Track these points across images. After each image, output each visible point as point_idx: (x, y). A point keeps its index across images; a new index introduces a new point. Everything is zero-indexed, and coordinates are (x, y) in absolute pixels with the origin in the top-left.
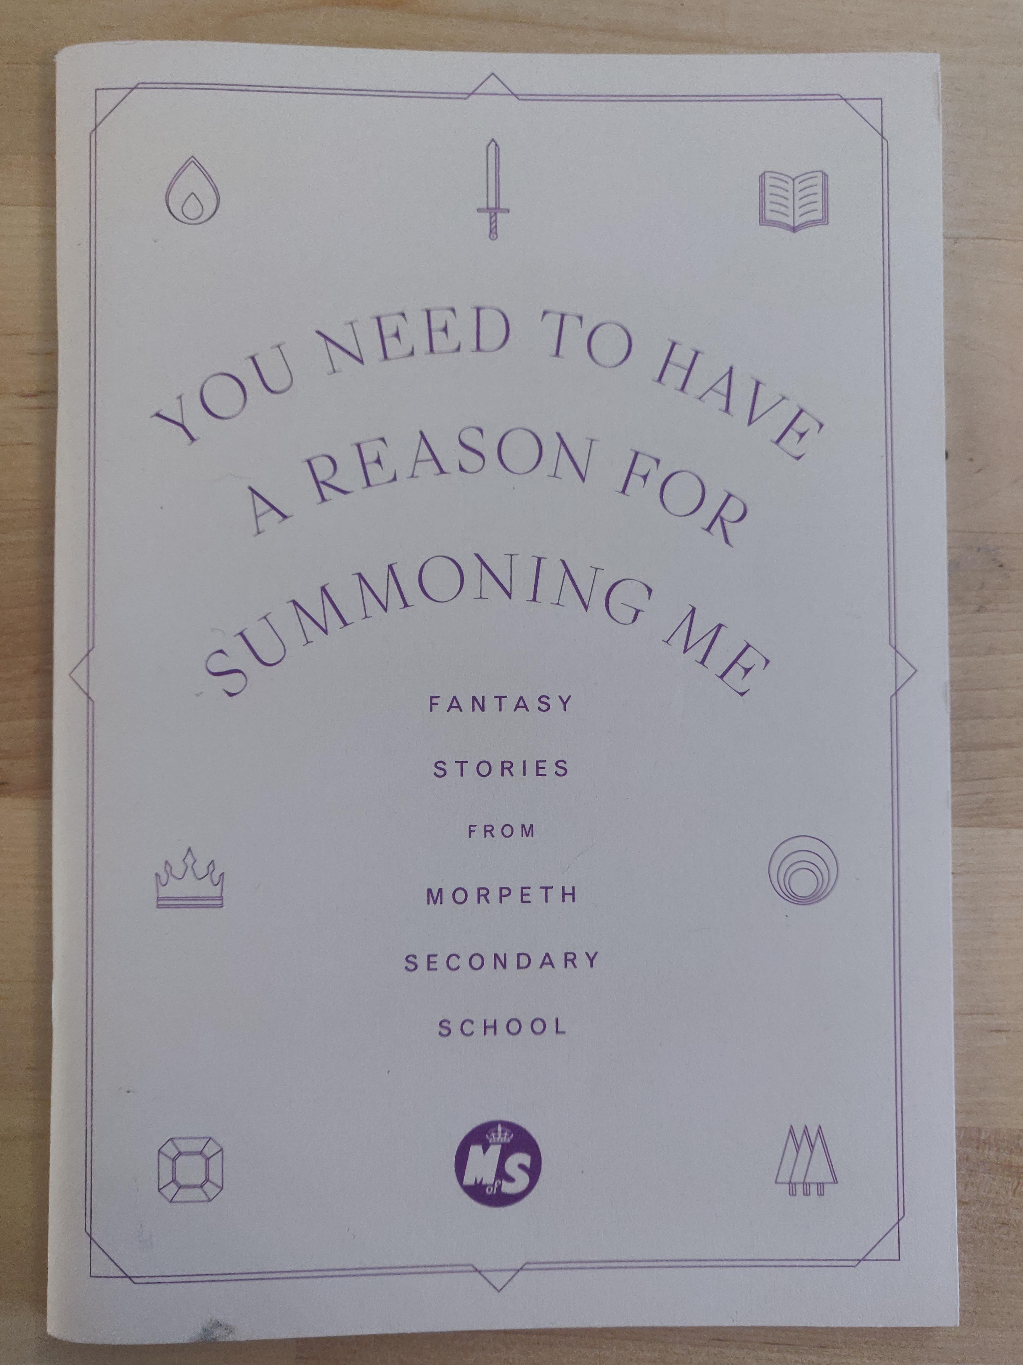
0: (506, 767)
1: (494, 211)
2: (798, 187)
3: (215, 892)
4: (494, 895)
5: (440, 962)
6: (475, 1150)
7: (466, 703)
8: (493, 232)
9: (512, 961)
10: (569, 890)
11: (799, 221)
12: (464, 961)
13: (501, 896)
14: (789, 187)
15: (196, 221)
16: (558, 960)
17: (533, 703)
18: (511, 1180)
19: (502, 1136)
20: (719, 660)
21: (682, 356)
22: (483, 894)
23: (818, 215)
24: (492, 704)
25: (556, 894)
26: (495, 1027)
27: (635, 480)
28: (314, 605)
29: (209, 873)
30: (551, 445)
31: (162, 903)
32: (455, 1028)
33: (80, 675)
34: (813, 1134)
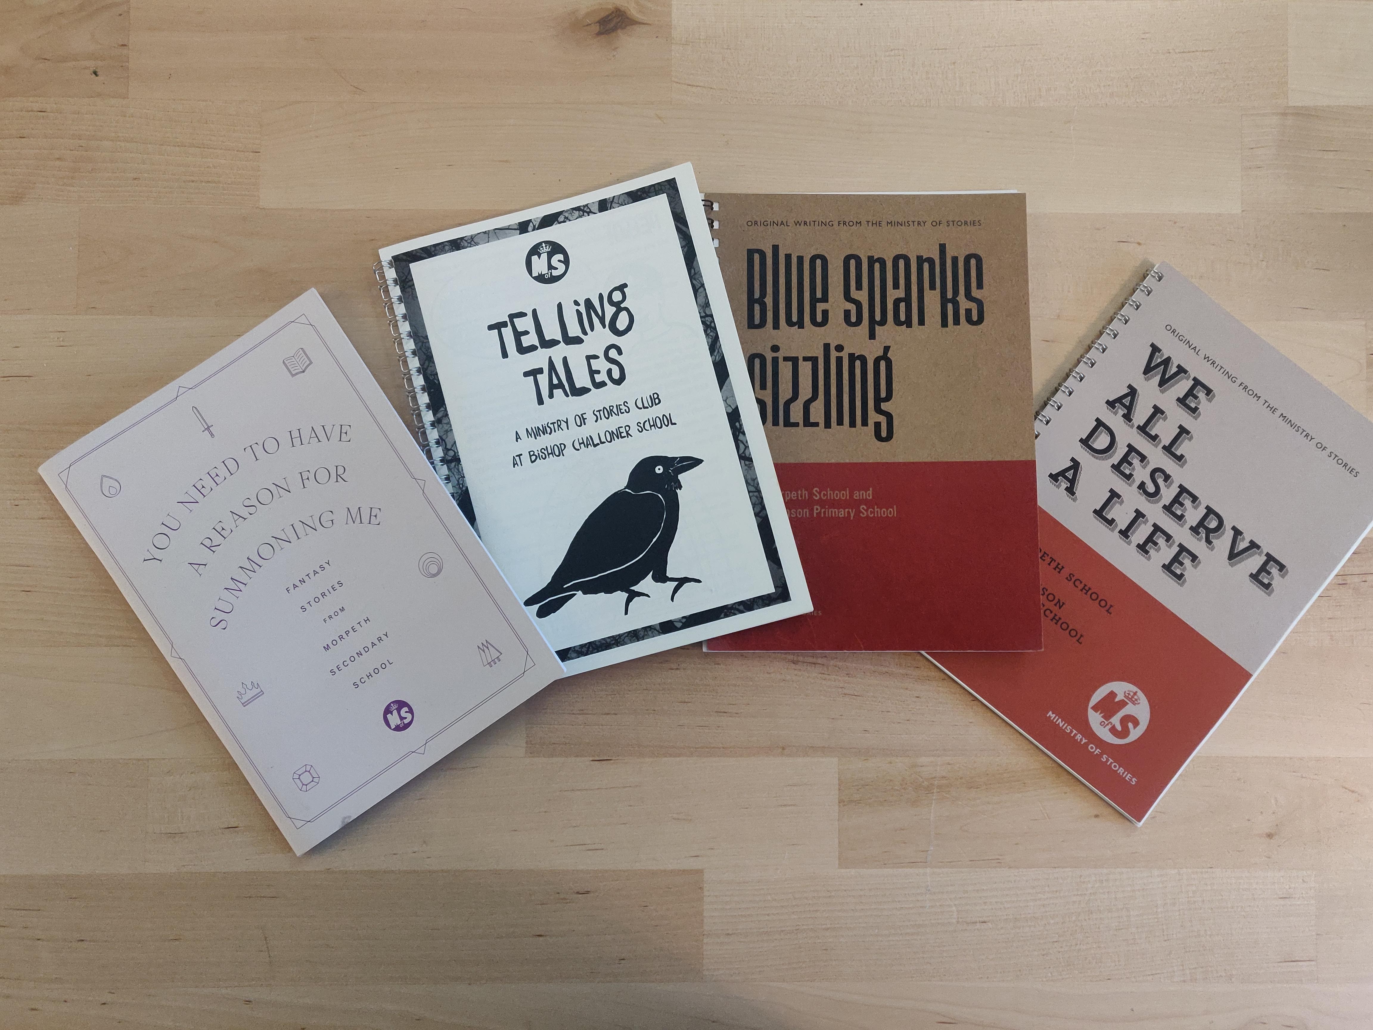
0: (323, 595)
1: (208, 428)
2: (296, 358)
3: (259, 690)
4: (345, 636)
5: (342, 666)
6: (389, 716)
7: (298, 584)
8: (212, 435)
9: (363, 652)
10: (366, 619)
11: (303, 368)
12: (349, 662)
13: (347, 634)
14: (294, 360)
15: (116, 494)
16: (376, 642)
17: (318, 570)
18: (406, 718)
19: (394, 707)
20: (365, 518)
21: (295, 434)
22: (341, 637)
23: (308, 362)
24: (306, 579)
25: (363, 623)
26: (370, 675)
27: (306, 482)
28: (232, 585)
29: (253, 686)
30: (273, 488)
31: (244, 705)
32: (359, 683)
33: (174, 654)
34: (485, 644)
